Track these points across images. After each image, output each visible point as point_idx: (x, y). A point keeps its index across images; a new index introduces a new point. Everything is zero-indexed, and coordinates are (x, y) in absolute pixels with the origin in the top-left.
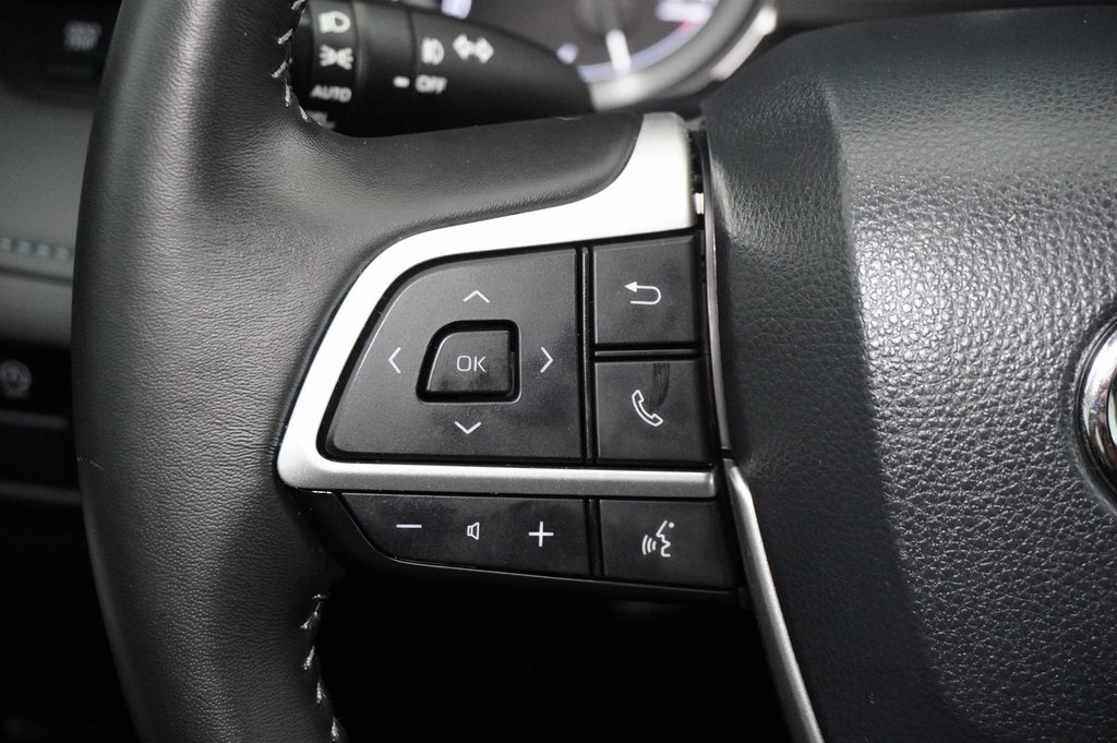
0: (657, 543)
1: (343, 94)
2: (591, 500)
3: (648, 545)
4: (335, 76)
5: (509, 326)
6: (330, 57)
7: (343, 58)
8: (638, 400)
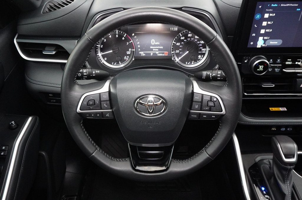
0: (108, 115)
1: (86, 77)
2: (102, 112)
3: (107, 115)
4: (85, 75)
5: (94, 100)
6: (85, 74)
7: (86, 74)
8: (105, 105)
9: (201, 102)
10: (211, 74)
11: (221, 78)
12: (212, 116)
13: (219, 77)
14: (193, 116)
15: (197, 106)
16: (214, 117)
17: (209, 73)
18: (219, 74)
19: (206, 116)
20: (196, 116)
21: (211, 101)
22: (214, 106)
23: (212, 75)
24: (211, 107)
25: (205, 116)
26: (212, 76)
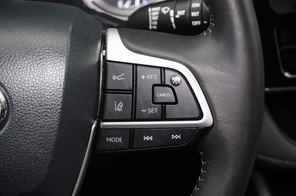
9: (132, 90)
10: (172, 13)
11: (202, 22)
12: (173, 137)
13: (196, 19)
14: (111, 139)
15: (121, 105)
16: (177, 137)
17: (166, 10)
18: (196, 10)
19: (151, 138)
20: (120, 140)
21: (163, 84)
22: (173, 100)
23: (175, 14)
24: (164, 104)
25: (147, 138)
26: (174, 17)
